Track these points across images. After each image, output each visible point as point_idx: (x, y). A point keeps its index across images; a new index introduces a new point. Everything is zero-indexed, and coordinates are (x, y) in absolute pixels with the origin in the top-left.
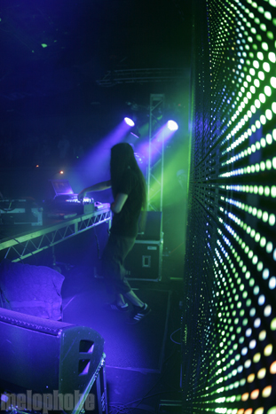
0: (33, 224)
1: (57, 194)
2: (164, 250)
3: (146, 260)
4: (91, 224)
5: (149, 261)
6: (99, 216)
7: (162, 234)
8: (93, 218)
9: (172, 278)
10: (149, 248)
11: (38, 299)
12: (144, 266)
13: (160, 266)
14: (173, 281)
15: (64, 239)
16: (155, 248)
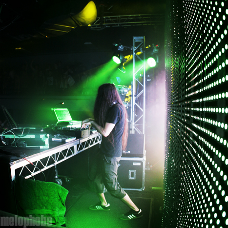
0: (41, 147)
1: (59, 121)
2: (147, 165)
3: (132, 174)
4: (87, 146)
5: (135, 174)
6: (94, 139)
7: (145, 152)
8: (89, 141)
9: (153, 188)
10: (134, 164)
11: (47, 208)
12: (130, 178)
13: (144, 178)
14: (154, 190)
15: (66, 158)
16: (139, 164)
